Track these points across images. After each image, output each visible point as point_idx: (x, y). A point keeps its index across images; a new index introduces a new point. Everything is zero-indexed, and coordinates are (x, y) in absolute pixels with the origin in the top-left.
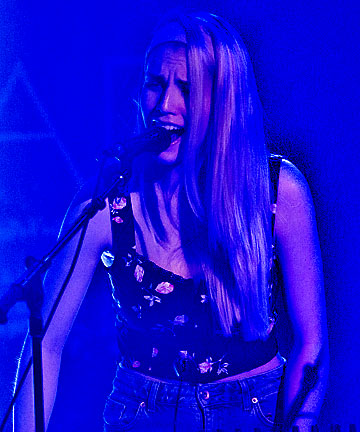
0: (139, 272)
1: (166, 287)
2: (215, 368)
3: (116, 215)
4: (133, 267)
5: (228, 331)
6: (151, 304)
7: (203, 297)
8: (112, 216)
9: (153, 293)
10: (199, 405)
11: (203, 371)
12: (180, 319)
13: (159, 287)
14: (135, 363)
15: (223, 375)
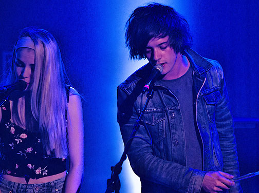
0: (13, 130)
1: (24, 136)
2: (42, 172)
4: (10, 127)
6: (18, 142)
7: (39, 140)
9: (19, 138)
11: (37, 173)
12: (30, 150)
13: (21, 135)
14: (9, 172)
15: (45, 176)
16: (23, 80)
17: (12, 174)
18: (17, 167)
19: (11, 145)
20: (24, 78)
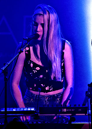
0: (32, 65)
1: (38, 68)
2: (50, 89)
3: (26, 52)
4: (30, 64)
5: (53, 79)
6: (35, 72)
7: (47, 71)
8: (25, 52)
9: (35, 70)
10: (45, 100)
11: (47, 89)
12: (41, 76)
13: (36, 68)
14: (31, 88)
15: (51, 91)
16: (37, 33)
17: (32, 90)
18: (35, 86)
19: (31, 73)
20: (38, 32)
